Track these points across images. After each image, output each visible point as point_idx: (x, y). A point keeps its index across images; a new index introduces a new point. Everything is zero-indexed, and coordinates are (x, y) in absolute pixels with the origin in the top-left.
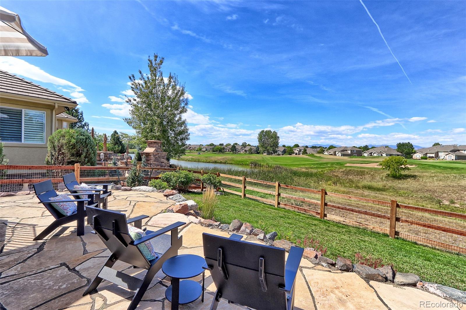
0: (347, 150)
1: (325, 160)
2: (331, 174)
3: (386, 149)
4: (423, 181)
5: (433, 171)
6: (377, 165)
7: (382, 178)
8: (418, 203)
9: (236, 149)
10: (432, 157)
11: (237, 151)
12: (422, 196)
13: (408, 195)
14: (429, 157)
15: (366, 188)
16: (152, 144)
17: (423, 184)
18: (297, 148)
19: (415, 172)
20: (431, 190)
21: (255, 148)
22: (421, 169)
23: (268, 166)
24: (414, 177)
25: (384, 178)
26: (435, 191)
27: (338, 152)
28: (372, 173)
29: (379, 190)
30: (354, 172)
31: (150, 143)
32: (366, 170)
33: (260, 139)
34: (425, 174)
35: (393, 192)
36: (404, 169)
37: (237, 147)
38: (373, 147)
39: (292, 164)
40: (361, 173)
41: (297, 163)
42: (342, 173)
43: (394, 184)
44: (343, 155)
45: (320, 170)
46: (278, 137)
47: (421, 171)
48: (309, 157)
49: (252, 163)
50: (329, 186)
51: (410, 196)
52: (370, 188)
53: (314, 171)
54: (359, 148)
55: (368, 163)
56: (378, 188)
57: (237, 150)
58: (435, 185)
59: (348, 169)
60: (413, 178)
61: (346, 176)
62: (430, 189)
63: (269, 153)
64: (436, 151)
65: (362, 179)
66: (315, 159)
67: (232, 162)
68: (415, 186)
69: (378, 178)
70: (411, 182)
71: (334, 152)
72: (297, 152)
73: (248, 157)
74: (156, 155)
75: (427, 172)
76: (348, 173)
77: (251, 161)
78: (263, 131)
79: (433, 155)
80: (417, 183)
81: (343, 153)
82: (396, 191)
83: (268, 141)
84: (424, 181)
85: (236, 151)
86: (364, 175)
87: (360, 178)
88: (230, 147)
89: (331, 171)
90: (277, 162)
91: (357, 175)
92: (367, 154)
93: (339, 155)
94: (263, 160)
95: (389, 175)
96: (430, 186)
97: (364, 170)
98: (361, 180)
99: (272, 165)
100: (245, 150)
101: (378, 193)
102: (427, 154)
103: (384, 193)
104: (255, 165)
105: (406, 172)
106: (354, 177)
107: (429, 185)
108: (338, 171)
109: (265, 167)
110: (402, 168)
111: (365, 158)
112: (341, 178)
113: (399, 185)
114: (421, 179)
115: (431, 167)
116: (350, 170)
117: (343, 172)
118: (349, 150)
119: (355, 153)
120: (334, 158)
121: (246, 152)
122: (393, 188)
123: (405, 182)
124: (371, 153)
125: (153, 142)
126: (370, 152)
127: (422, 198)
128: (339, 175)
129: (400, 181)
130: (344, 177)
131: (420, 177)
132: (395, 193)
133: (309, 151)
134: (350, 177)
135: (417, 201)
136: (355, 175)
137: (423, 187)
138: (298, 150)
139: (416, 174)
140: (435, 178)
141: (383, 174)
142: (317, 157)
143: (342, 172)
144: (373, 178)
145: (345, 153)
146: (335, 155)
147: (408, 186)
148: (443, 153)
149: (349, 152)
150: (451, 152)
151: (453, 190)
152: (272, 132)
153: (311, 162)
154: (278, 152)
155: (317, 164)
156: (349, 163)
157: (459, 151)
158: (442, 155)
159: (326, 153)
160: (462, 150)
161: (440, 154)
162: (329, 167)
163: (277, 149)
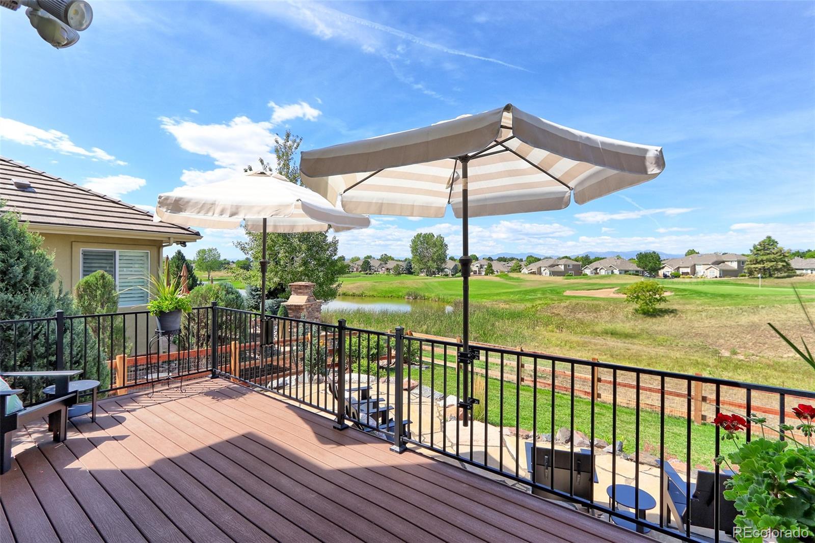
0: (558, 265)
1: (527, 284)
2: (549, 311)
3: (619, 262)
4: (686, 319)
5: (698, 302)
6: (614, 293)
7: (628, 316)
8: (687, 357)
9: (370, 266)
10: (687, 274)
11: (373, 271)
12: (691, 344)
13: (671, 344)
14: (683, 273)
15: (607, 333)
16: (300, 289)
17: (687, 323)
18: (477, 262)
19: (673, 304)
20: (701, 334)
21: (404, 265)
22: (681, 298)
23: (439, 299)
24: (673, 311)
25: (630, 316)
26: (707, 336)
27: (544, 268)
28: (611, 307)
29: (627, 336)
30: (583, 306)
31: (297, 287)
32: (602, 303)
33: (414, 249)
34: (688, 307)
35: (648, 339)
36: (658, 301)
37: (372, 263)
38: (597, 259)
39: (478, 295)
40: (595, 308)
41: (485, 292)
42: (565, 309)
43: (647, 325)
44: (554, 274)
45: (529, 305)
46: (446, 245)
47: (681, 302)
48: (500, 279)
49: (409, 295)
50: (552, 334)
51: (673, 345)
52: (614, 334)
53: (520, 307)
54: (576, 260)
55: (598, 289)
56: (625, 334)
57: (373, 268)
58: (706, 325)
59: (574, 301)
60: (672, 314)
61: (572, 314)
62: (700, 332)
63: (431, 273)
64: (693, 263)
65: (597, 318)
66: (513, 284)
67: (373, 293)
68: (678, 328)
69: (621, 316)
70: (670, 320)
71: (538, 269)
72: (477, 269)
73: (400, 283)
74: (310, 307)
75: (690, 304)
76: (574, 309)
77: (408, 290)
78: (419, 235)
79: (688, 270)
80: (679, 322)
81: (552, 269)
82: (651, 337)
83: (427, 252)
84: (689, 318)
85: (370, 269)
86: (599, 311)
87: (594, 317)
88: (361, 263)
89: (547, 307)
90: (450, 290)
91: (589, 312)
92: (589, 270)
93: (546, 272)
94: (426, 288)
95: (637, 310)
96: (698, 328)
97: (597, 303)
98: (596, 320)
99: (445, 297)
100: (387, 269)
101: (627, 341)
102: (679, 268)
103: (636, 341)
104: (416, 298)
105: (662, 306)
106: (585, 315)
107: (696, 325)
108: (558, 307)
109: (432, 300)
110: (656, 298)
111: (590, 279)
112: (565, 317)
113: (654, 326)
114: (684, 316)
115: (694, 295)
116: (578, 304)
117: (567, 307)
118: (561, 265)
119: (571, 270)
120: (540, 279)
121: (390, 272)
122: (647, 333)
123: (662, 322)
124: (596, 269)
125: (303, 286)
126: (594, 268)
127: (692, 348)
128: (562, 314)
129: (654, 321)
130: (569, 316)
131: (682, 312)
132: (651, 340)
133: (496, 266)
134: (579, 316)
135: (685, 352)
136: (586, 313)
137: (690, 328)
138: (479, 265)
139: (675, 307)
140: (704, 314)
141: (627, 309)
142: (513, 278)
143: (564, 307)
144: (613, 316)
145: (555, 269)
146: (540, 273)
147: (668, 328)
148: (702, 266)
149: (562, 268)
150: (713, 264)
151: (731, 332)
152: (436, 237)
153: (508, 288)
154: (445, 270)
155: (520, 292)
156: (568, 289)
157: (724, 262)
158: (700, 269)
159: (525, 271)
160: (729, 261)
161: (698, 268)
162: (540, 299)
163: (443, 266)
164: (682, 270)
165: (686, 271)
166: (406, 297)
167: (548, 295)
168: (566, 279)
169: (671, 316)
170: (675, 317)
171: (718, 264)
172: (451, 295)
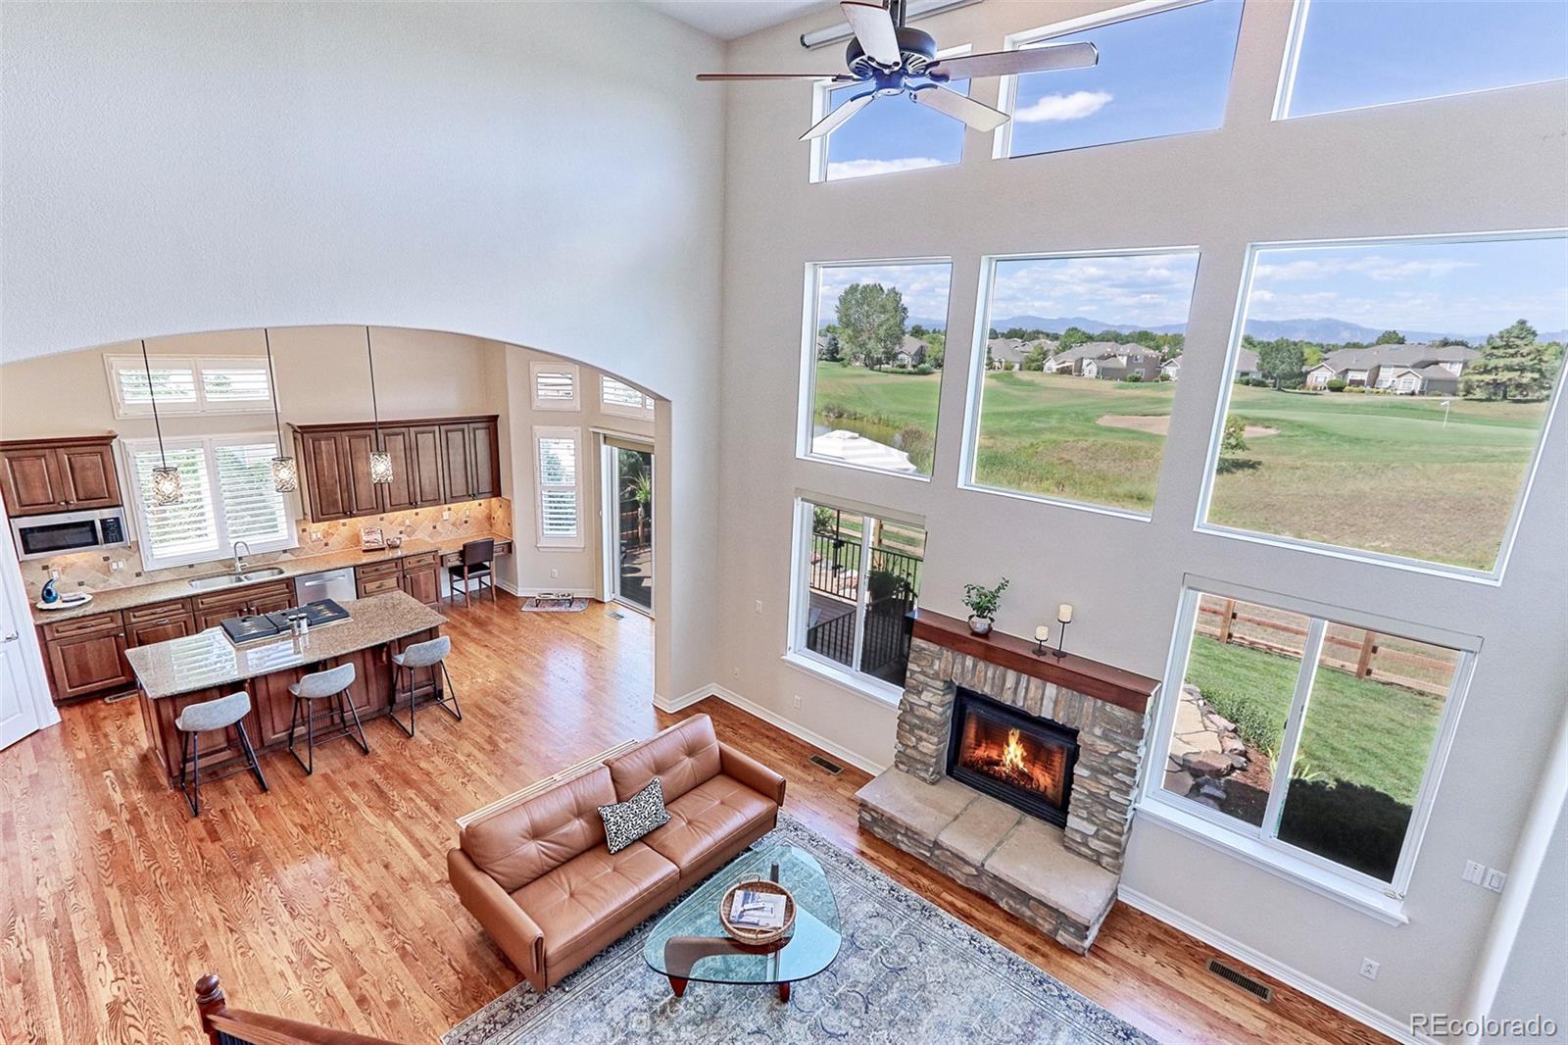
0: (1117, 353)
1: (1046, 396)
2: (1055, 455)
4: (1269, 479)
10: (1360, 383)
14: (1352, 382)
15: (1132, 497)
23: (880, 420)
24: (1252, 465)
27: (1088, 361)
28: (1159, 454)
30: (1113, 450)
33: (844, 314)
34: (1283, 459)
42: (1083, 453)
44: (1105, 374)
45: (1027, 440)
46: (905, 309)
48: (1000, 384)
49: (828, 409)
53: (1011, 443)
55: (1161, 415)
58: (1290, 492)
59: (1105, 438)
60: (1251, 470)
61: (1091, 462)
63: (872, 363)
64: (1375, 363)
65: (1129, 470)
66: (1015, 393)
71: (1076, 361)
76: (1097, 453)
77: (828, 400)
78: (854, 289)
79: (1364, 376)
81: (1104, 364)
83: (868, 322)
84: (1273, 478)
86: (1137, 458)
87: (1126, 469)
89: (1054, 447)
90: (902, 403)
91: (1121, 460)
92: (1175, 369)
93: (1090, 370)
94: (860, 398)
98: (1127, 474)
99: (891, 417)
102: (1347, 371)
104: (840, 416)
106: (1112, 463)
108: (1072, 448)
109: (867, 421)
111: (1167, 388)
112: (1079, 466)
114: (1268, 473)
115: (1308, 438)
116: (1105, 445)
117: (1088, 448)
118: (1123, 355)
119: (1139, 365)
120: (1073, 386)
128: (1075, 460)
130: (1087, 464)
131: (1269, 467)
134: (1102, 466)
136: (1114, 460)
142: (1022, 383)
143: (1082, 449)
145: (1110, 363)
146: (1080, 371)
148: (1393, 369)
149: (1124, 361)
150: (1415, 366)
151: (1319, 505)
152: (886, 292)
153: (1005, 403)
154: (900, 356)
155: (1021, 414)
156: (1112, 411)
157: (1436, 363)
158: (1387, 376)
159: (1051, 365)
160: (1447, 362)
161: (1384, 373)
162: (1051, 430)
163: (897, 348)
164: (1351, 376)
165: (1359, 378)
166: (824, 413)
167: (1068, 424)
168: (1120, 387)
169: (1246, 473)
170: (1253, 475)
171: (1424, 368)
172: (901, 413)
